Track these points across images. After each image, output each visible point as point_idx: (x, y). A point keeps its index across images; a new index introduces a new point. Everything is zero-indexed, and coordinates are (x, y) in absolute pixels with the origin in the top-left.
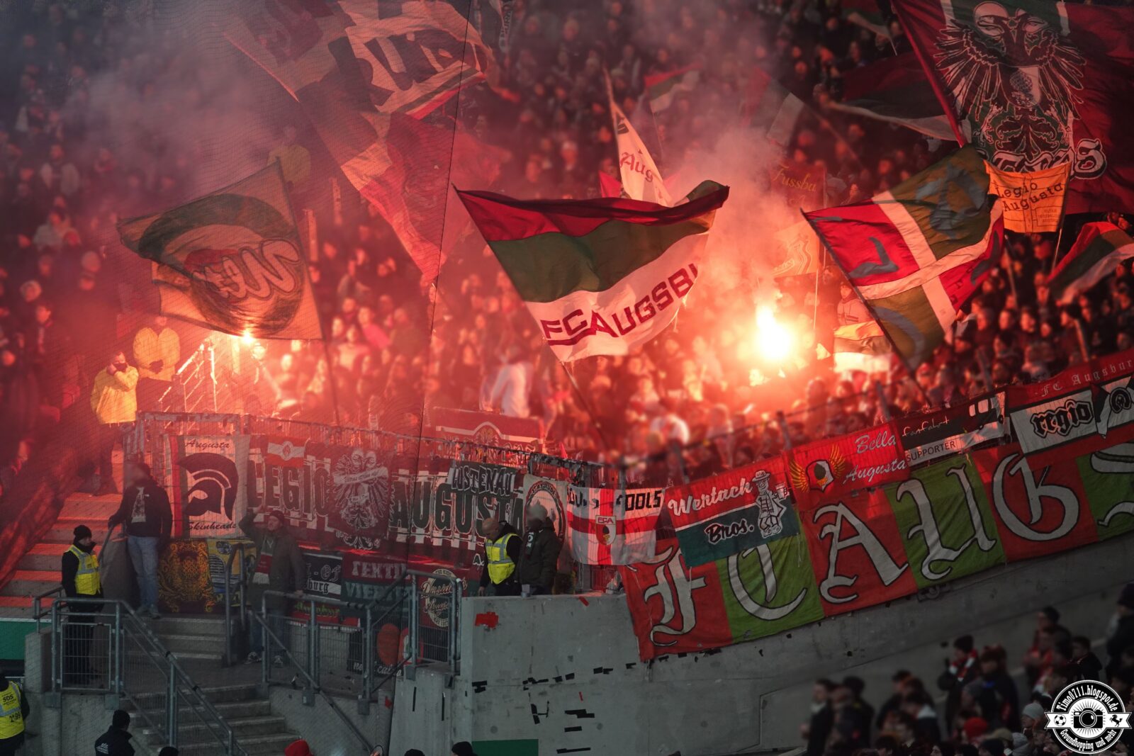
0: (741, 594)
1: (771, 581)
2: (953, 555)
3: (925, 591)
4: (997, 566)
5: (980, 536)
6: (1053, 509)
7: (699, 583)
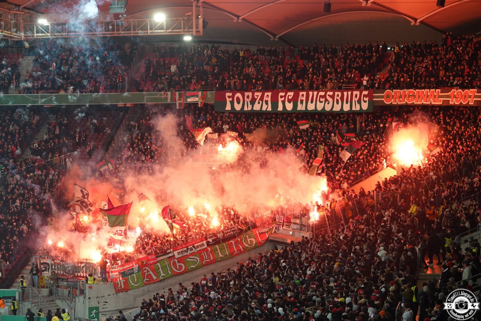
0: (131, 282)
1: (136, 280)
2: (165, 275)
3: (161, 281)
4: (172, 276)
5: (169, 272)
6: (181, 267)
7: (124, 280)
